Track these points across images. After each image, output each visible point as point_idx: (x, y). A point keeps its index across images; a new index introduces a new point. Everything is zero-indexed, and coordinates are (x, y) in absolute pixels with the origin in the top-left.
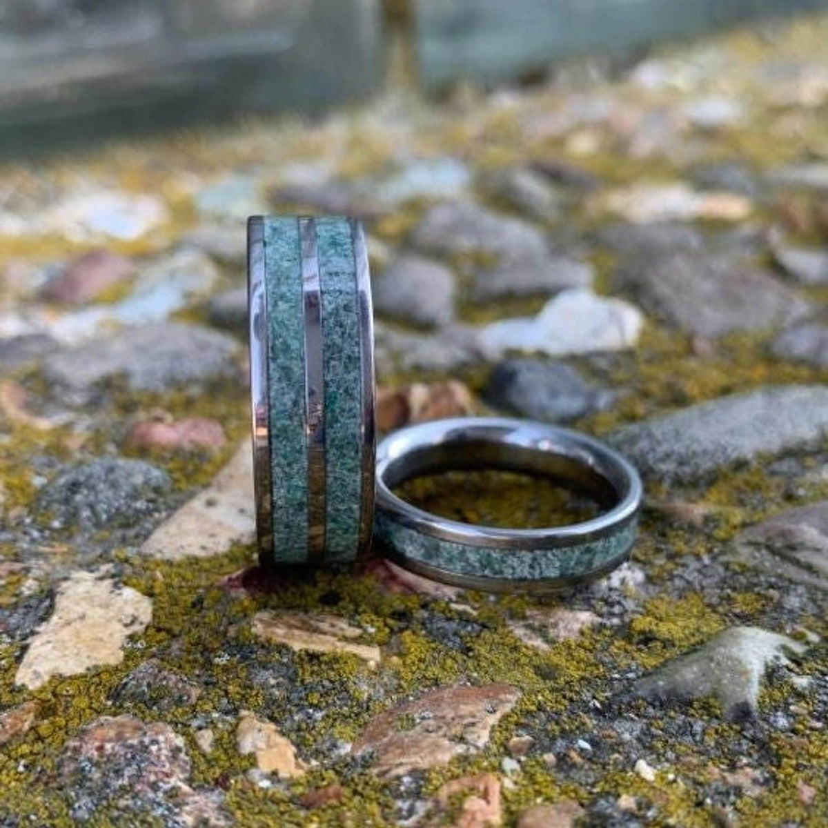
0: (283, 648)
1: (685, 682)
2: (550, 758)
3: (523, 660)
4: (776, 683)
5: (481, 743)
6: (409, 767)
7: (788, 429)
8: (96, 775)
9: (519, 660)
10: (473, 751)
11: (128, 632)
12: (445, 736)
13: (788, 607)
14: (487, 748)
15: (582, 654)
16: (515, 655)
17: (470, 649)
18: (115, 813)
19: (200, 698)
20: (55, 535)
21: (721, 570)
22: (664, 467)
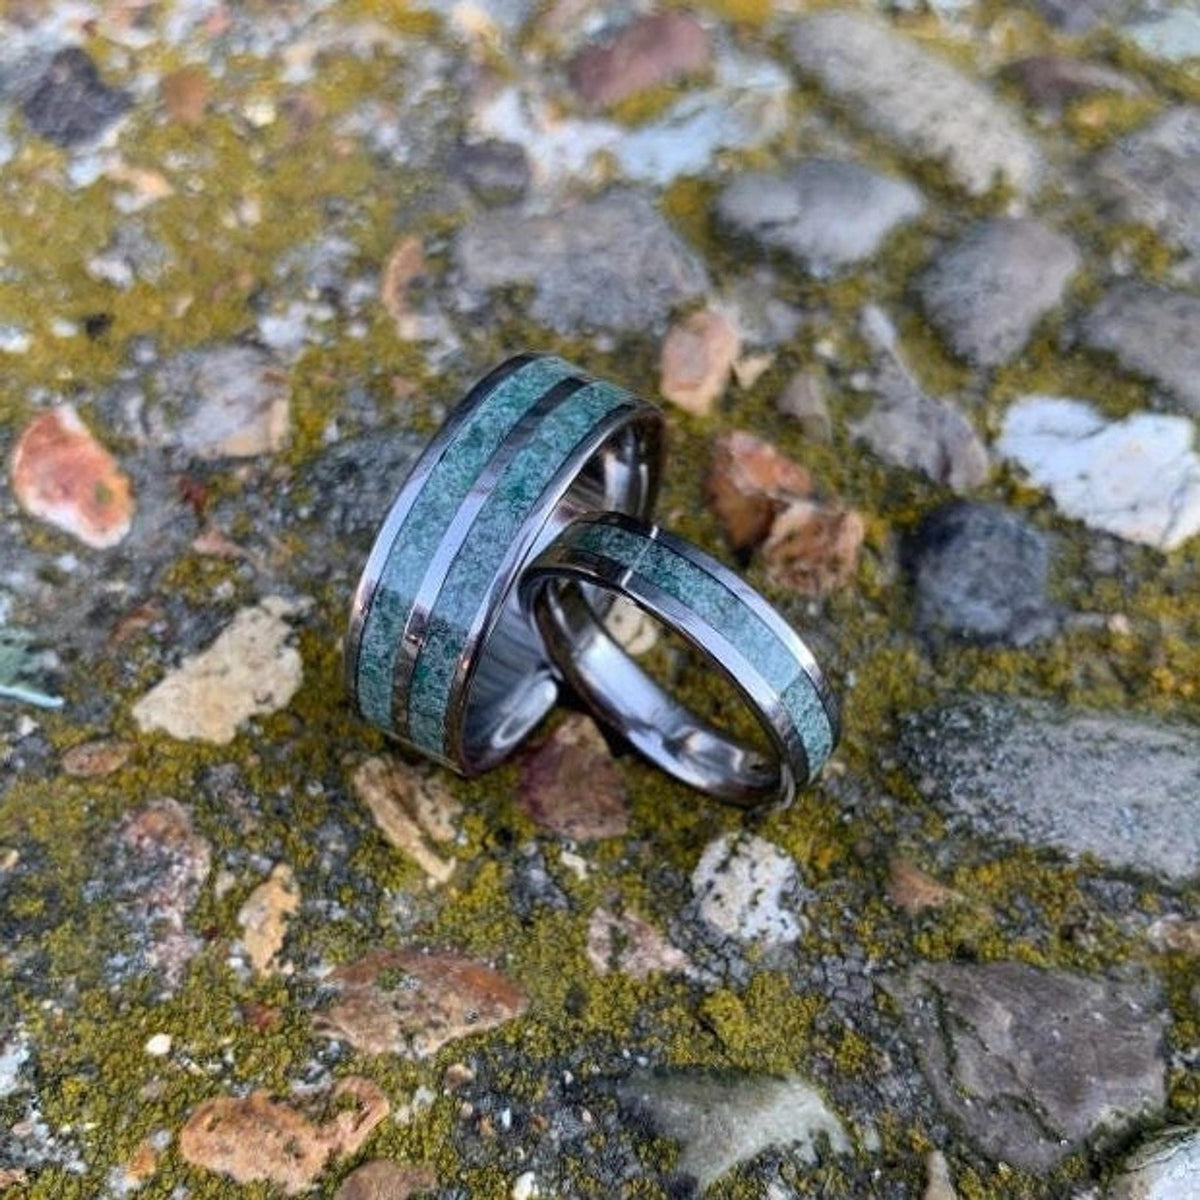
0: (366, 814)
1: (667, 1114)
2: (468, 1109)
3: (568, 970)
4: (753, 1178)
5: (422, 1054)
6: (342, 1037)
7: (1155, 848)
8: (121, 864)
9: (564, 965)
10: (409, 1056)
11: (254, 710)
12: (401, 1023)
13: (881, 1090)
14: (426, 1060)
15: (629, 999)
16: (566, 959)
17: (531, 924)
18: (109, 914)
19: (253, 833)
20: (297, 525)
21: (868, 991)
22: (963, 802)
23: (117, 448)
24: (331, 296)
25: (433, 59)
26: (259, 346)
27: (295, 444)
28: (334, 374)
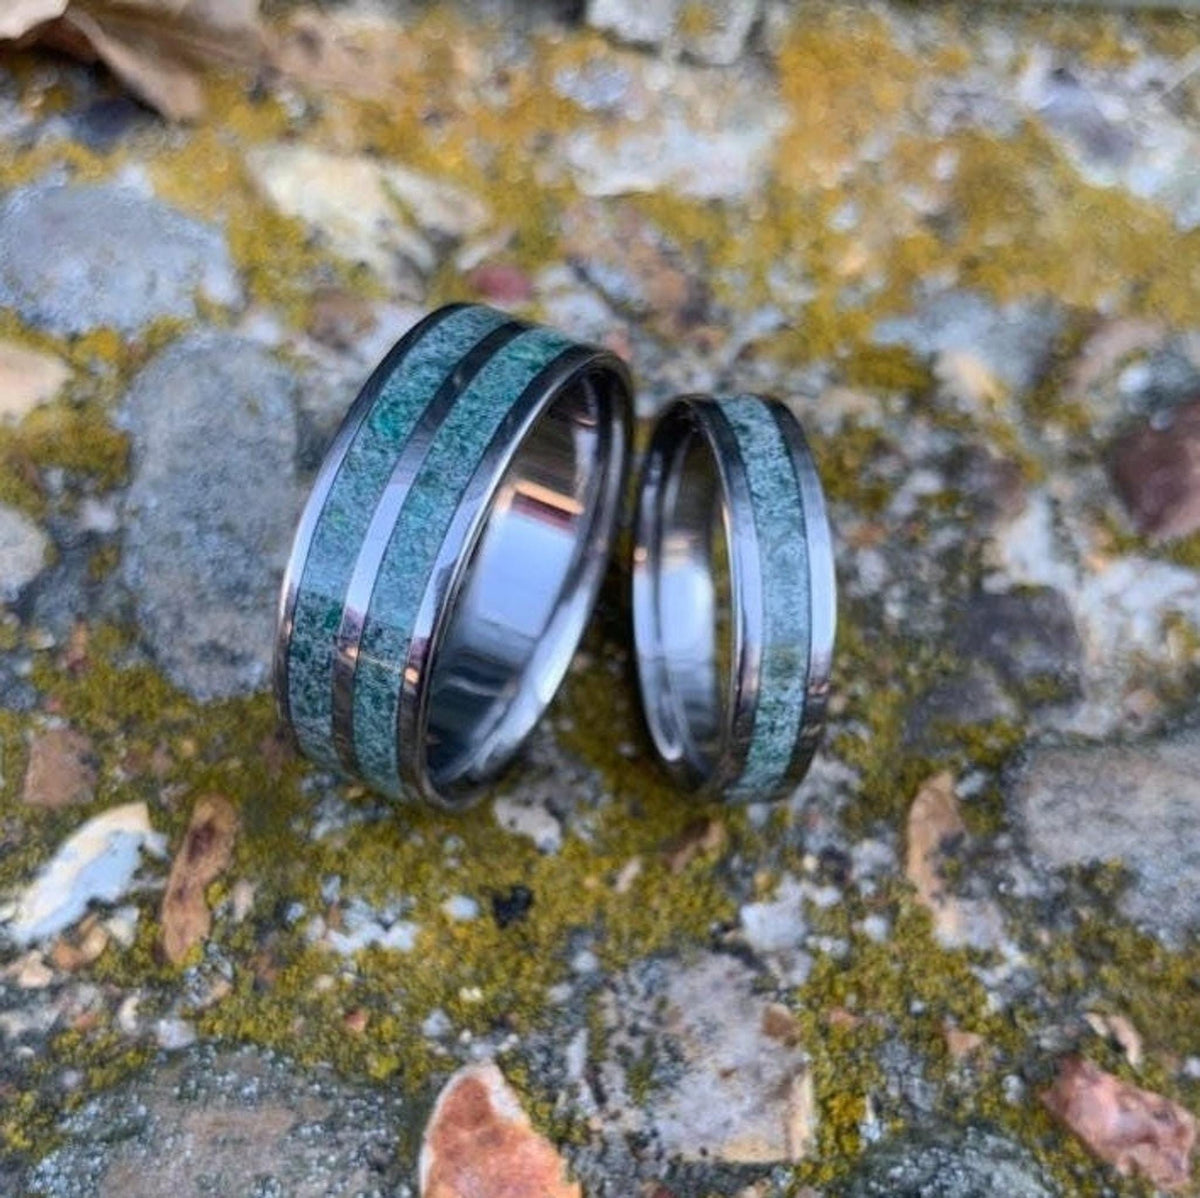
23: (564, 1135)
24: (835, 867)
25: (920, 440)
26: (745, 953)
27: (821, 1150)
28: (858, 1012)
